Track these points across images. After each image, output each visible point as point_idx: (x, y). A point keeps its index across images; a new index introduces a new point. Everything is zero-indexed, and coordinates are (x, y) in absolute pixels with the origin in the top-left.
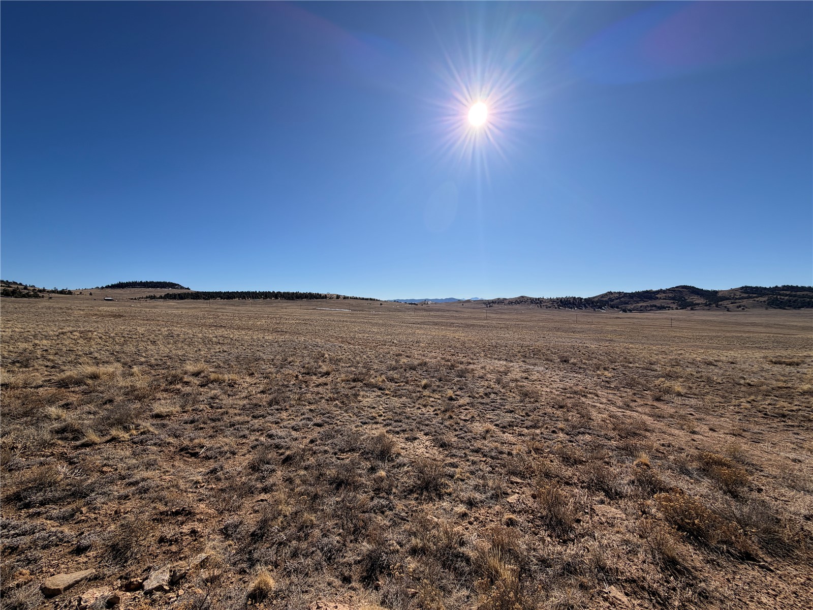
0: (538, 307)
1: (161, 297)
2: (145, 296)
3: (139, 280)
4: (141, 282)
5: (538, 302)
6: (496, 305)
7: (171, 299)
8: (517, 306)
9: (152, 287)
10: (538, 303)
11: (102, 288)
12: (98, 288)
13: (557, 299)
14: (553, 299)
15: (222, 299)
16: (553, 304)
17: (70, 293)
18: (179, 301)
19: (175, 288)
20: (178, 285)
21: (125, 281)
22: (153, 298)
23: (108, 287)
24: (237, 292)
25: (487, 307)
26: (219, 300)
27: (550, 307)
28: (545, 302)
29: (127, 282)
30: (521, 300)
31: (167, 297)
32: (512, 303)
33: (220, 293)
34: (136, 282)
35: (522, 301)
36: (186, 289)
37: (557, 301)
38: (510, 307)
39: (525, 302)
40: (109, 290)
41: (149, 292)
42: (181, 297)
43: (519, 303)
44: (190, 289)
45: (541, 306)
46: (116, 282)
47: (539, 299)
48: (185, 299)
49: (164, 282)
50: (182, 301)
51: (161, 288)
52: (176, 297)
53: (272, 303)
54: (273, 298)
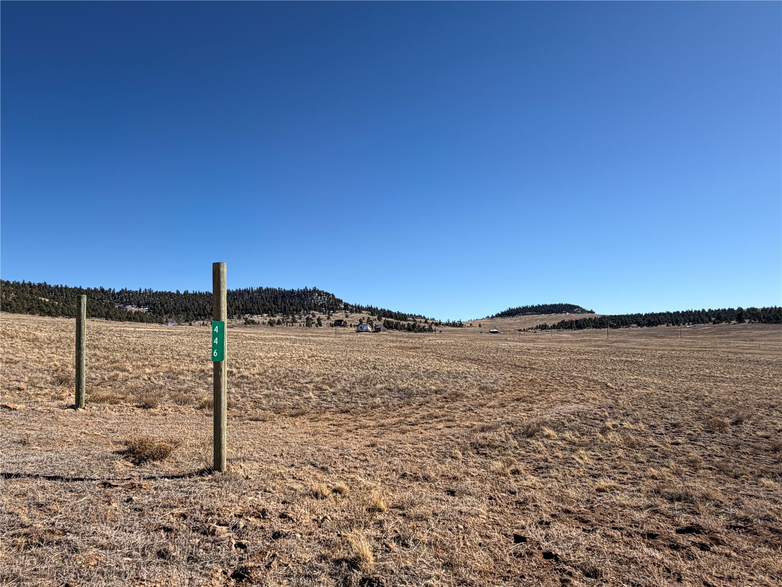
1: (554, 327)
2: (535, 326)
3: (530, 305)
4: (533, 306)
7: (566, 328)
9: (545, 313)
11: (493, 317)
12: (488, 317)
15: (639, 325)
17: (461, 325)
18: (576, 332)
19: (574, 313)
20: (578, 307)
21: (515, 306)
22: (544, 327)
23: (498, 316)
24: (668, 313)
26: (634, 329)
29: (517, 308)
31: (562, 326)
33: (639, 315)
34: (527, 307)
36: (589, 312)
40: (499, 320)
41: (541, 320)
42: (579, 325)
44: (594, 313)
48: (585, 328)
49: (559, 304)
50: (581, 331)
51: (557, 313)
52: (574, 325)
53: (730, 330)
54: (733, 322)
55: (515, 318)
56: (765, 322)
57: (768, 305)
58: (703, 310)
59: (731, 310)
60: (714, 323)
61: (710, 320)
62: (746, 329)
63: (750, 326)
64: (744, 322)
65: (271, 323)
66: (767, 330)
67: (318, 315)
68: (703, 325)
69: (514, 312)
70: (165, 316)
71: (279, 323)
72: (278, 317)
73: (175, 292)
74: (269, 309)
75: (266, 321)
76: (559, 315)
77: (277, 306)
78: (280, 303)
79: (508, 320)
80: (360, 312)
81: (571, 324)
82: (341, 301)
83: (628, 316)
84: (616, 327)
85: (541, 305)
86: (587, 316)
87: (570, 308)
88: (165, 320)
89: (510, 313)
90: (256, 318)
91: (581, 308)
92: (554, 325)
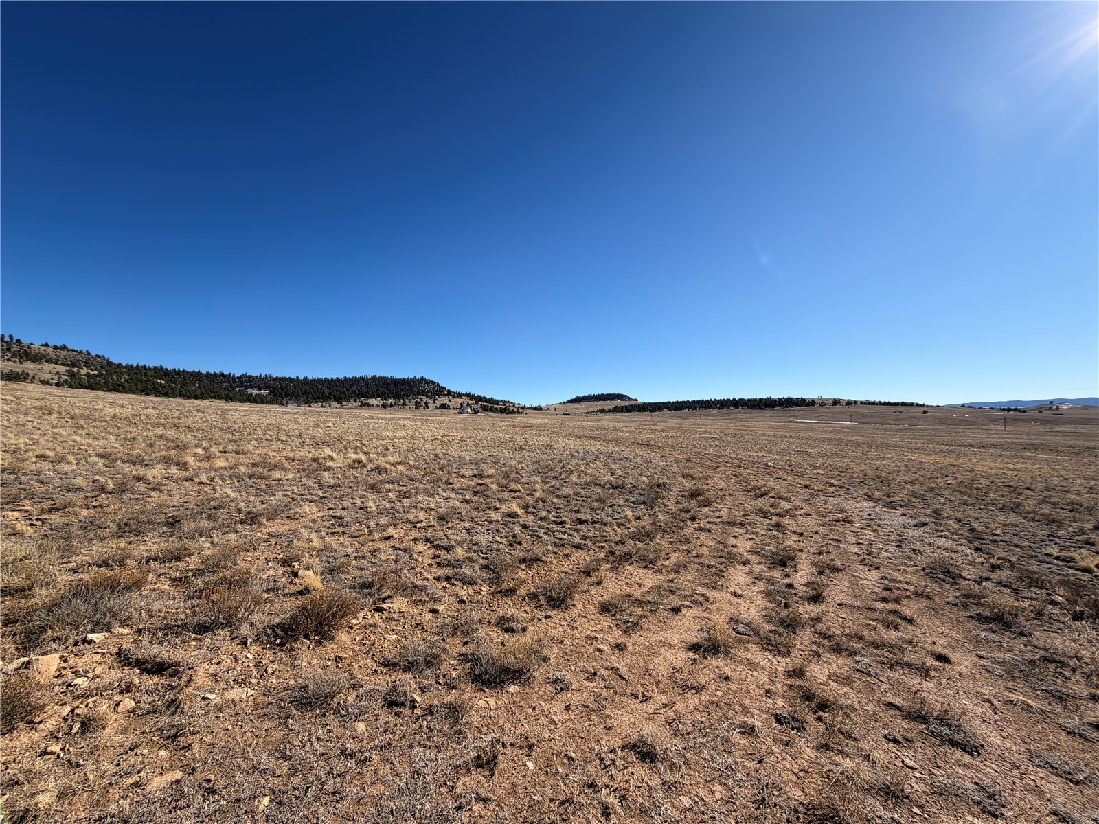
1: (610, 411)
2: (596, 410)
3: (592, 394)
4: (594, 395)
7: (618, 412)
9: (603, 400)
11: (564, 403)
12: (561, 403)
15: (669, 410)
17: (541, 409)
18: (626, 414)
19: (623, 400)
20: (626, 396)
21: (581, 395)
22: (602, 411)
23: (568, 402)
24: (688, 401)
26: (666, 412)
29: (583, 396)
31: (615, 410)
33: (669, 403)
34: (590, 395)
36: (634, 400)
40: (569, 404)
41: (600, 405)
42: (628, 409)
44: (637, 400)
46: (574, 397)
48: (631, 411)
49: (613, 394)
50: (628, 414)
51: (612, 400)
52: (624, 409)
53: (730, 413)
54: (731, 408)
55: (581, 404)
56: (751, 409)
57: (752, 397)
58: (711, 400)
59: (728, 400)
60: (719, 409)
61: (716, 407)
62: (740, 413)
63: (742, 411)
64: (738, 408)
65: (384, 406)
66: (754, 413)
67: (425, 399)
68: (711, 410)
69: (580, 399)
70: (285, 399)
71: (391, 405)
72: (390, 401)
73: (295, 378)
74: (382, 394)
75: (380, 404)
76: (613, 402)
77: (390, 391)
78: (391, 389)
79: (576, 405)
80: (461, 398)
81: (621, 408)
82: (445, 388)
83: (661, 403)
84: (654, 411)
85: (600, 394)
86: (633, 403)
87: (621, 397)
88: (285, 402)
89: (577, 400)
90: (370, 401)
91: (628, 397)
92: (610, 409)
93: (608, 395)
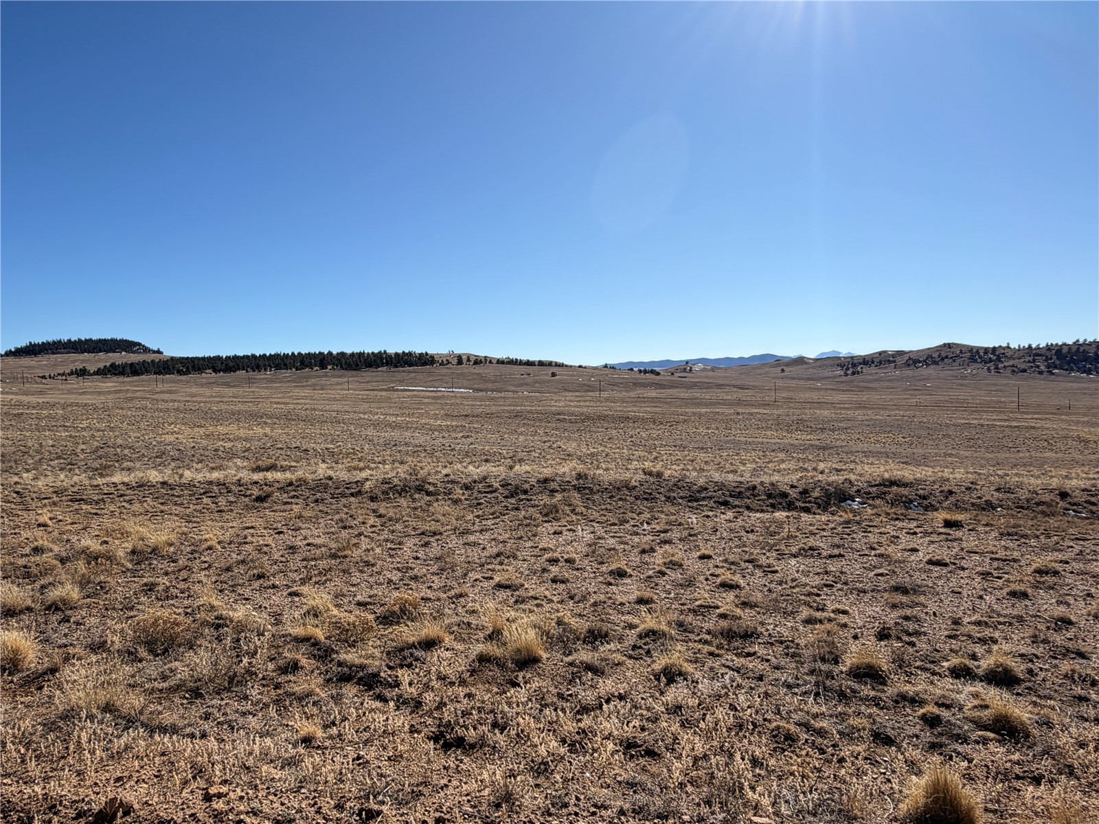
0: (989, 369)
1: (98, 372)
2: (68, 371)
3: (65, 338)
4: (69, 341)
5: (993, 358)
6: (873, 370)
7: (114, 374)
8: (931, 371)
9: (89, 352)
10: (991, 361)
13: (1049, 348)
14: (1038, 348)
15: (215, 371)
16: (1034, 361)
19: (133, 352)
20: (139, 344)
22: (82, 373)
23: (9, 354)
25: (847, 375)
26: (209, 375)
27: (1024, 371)
28: (1012, 358)
29: (43, 343)
30: (944, 354)
31: (109, 371)
32: (916, 362)
34: (60, 342)
35: (947, 355)
37: (1048, 354)
38: (908, 372)
39: (954, 359)
41: (83, 361)
42: (135, 370)
43: (935, 363)
44: (161, 353)
45: (997, 368)
46: (22, 343)
47: (994, 349)
48: (142, 374)
49: (112, 340)
50: (136, 378)
51: (107, 351)
52: (128, 370)
55: (40, 358)
58: (293, 353)
59: (320, 354)
60: (298, 369)
61: (295, 366)
64: (327, 368)
68: (284, 371)
69: (37, 348)
76: (110, 355)
79: (26, 361)
81: (123, 368)
83: (203, 359)
84: (185, 374)
85: (83, 339)
86: (149, 358)
87: (129, 346)
89: (32, 350)
91: (144, 346)
92: (99, 369)
93: (100, 341)
